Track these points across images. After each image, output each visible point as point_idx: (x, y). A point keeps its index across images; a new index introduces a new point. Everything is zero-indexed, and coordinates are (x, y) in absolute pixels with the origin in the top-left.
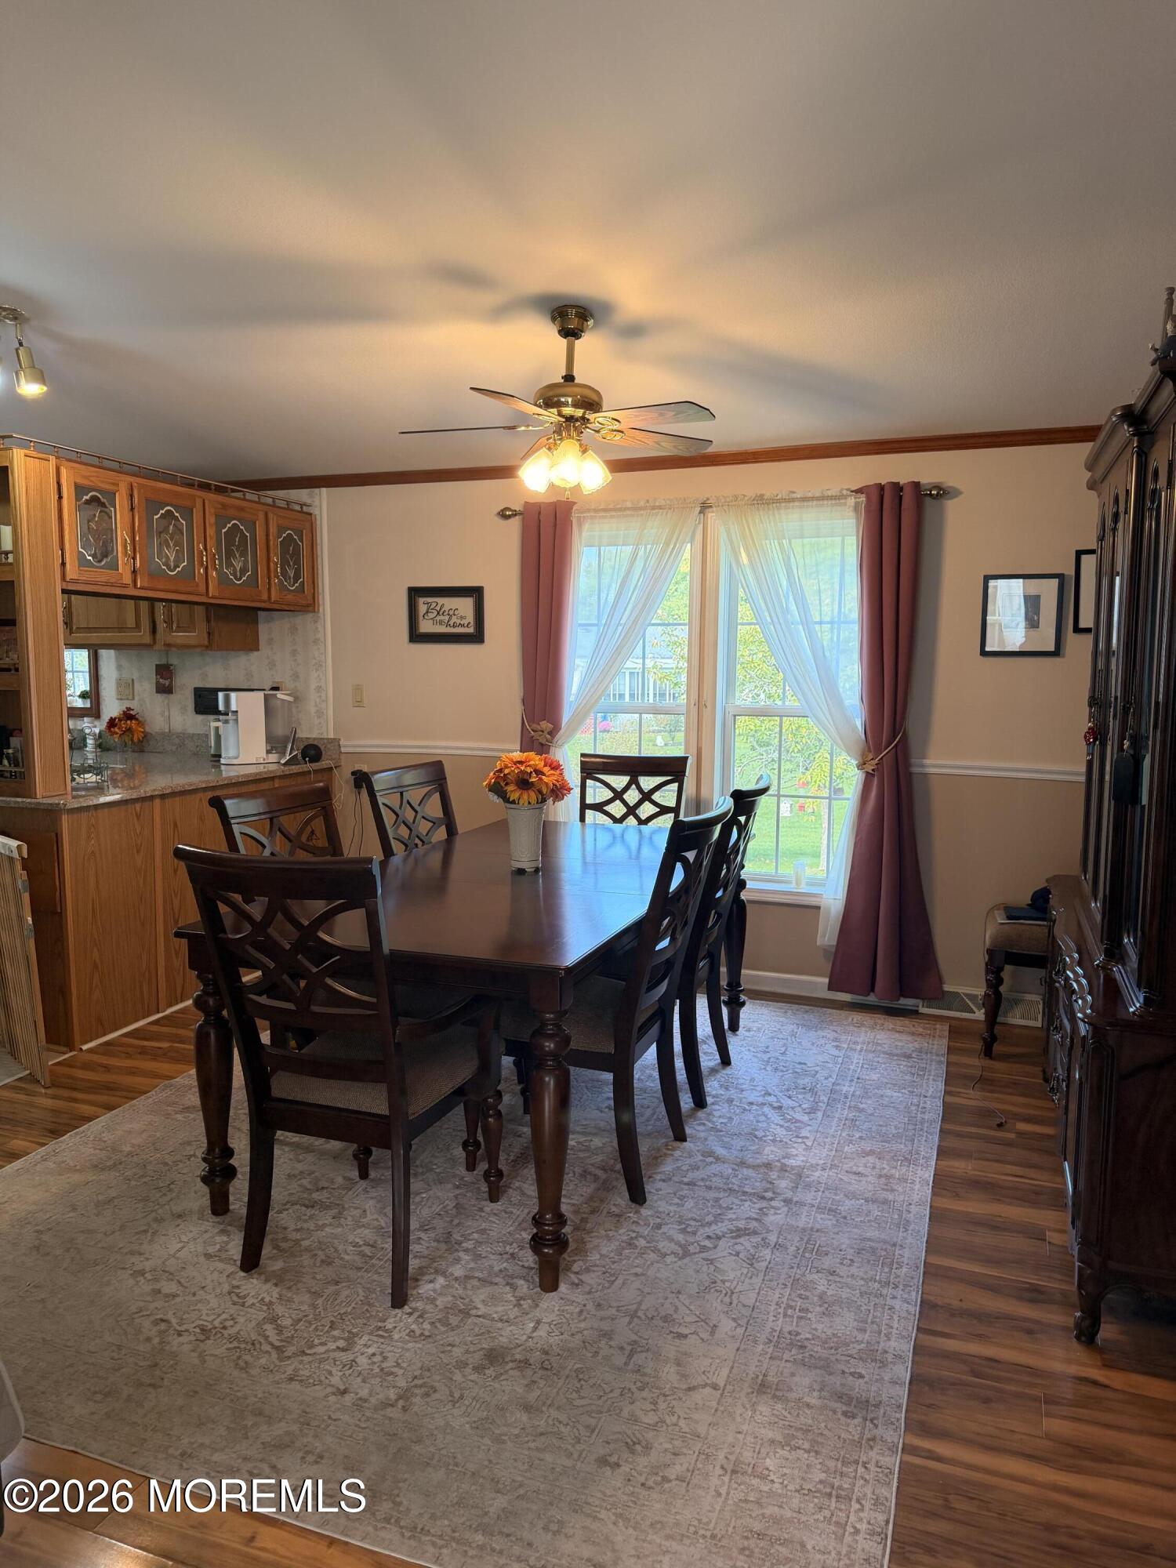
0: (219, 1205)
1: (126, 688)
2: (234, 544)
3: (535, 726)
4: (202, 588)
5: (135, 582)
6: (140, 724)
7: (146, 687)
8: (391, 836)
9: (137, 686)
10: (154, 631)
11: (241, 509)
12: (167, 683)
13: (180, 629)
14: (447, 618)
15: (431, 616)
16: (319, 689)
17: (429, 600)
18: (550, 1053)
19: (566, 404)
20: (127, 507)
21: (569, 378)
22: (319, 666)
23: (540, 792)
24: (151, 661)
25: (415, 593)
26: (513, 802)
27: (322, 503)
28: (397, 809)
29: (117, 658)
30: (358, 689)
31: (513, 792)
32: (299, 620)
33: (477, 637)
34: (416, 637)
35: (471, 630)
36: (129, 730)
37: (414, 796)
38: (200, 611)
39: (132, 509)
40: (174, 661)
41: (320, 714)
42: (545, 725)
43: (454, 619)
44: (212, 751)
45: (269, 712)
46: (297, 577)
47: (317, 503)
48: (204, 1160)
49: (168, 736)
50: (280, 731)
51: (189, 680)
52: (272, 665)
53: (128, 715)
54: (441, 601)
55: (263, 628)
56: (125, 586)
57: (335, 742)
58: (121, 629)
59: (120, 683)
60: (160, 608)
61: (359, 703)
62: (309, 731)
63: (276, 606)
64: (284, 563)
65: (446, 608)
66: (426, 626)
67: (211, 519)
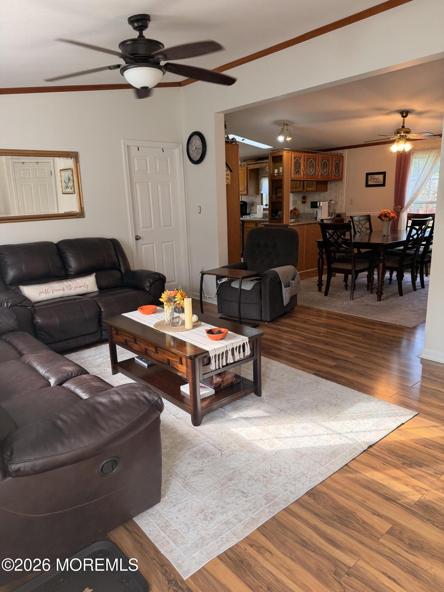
0: (320, 290)
1: (295, 202)
2: (325, 165)
3: (396, 207)
4: (317, 177)
5: (304, 177)
6: (298, 211)
7: (299, 202)
8: (356, 231)
9: (297, 202)
10: (303, 188)
11: (327, 157)
12: (305, 201)
13: (309, 187)
14: (376, 180)
15: (372, 180)
16: (341, 200)
17: (371, 176)
18: (382, 259)
19: (401, 133)
20: (303, 160)
21: (403, 127)
22: (342, 194)
23: (389, 218)
24: (301, 195)
25: (368, 174)
26: (383, 220)
27: (346, 153)
28: (358, 225)
29: (293, 195)
30: (351, 200)
31: (383, 218)
32: (338, 183)
33: (383, 185)
34: (367, 185)
35: (382, 183)
36: (295, 213)
37: (363, 223)
38: (315, 183)
39: (304, 161)
40: (307, 195)
41: (341, 206)
42: (400, 207)
43: (378, 180)
44: (315, 217)
45: (329, 207)
46: (338, 172)
47: (345, 153)
48: (318, 281)
49: (304, 214)
50: (331, 211)
51: (309, 200)
52: (330, 195)
53: (295, 209)
54: (374, 176)
55: (329, 186)
56: (302, 178)
57: (345, 213)
58: (296, 188)
59: (293, 201)
60: (306, 183)
61: (351, 203)
62: (338, 212)
63: (333, 180)
64: (335, 169)
65: (376, 178)
66: (370, 183)
67: (320, 161)
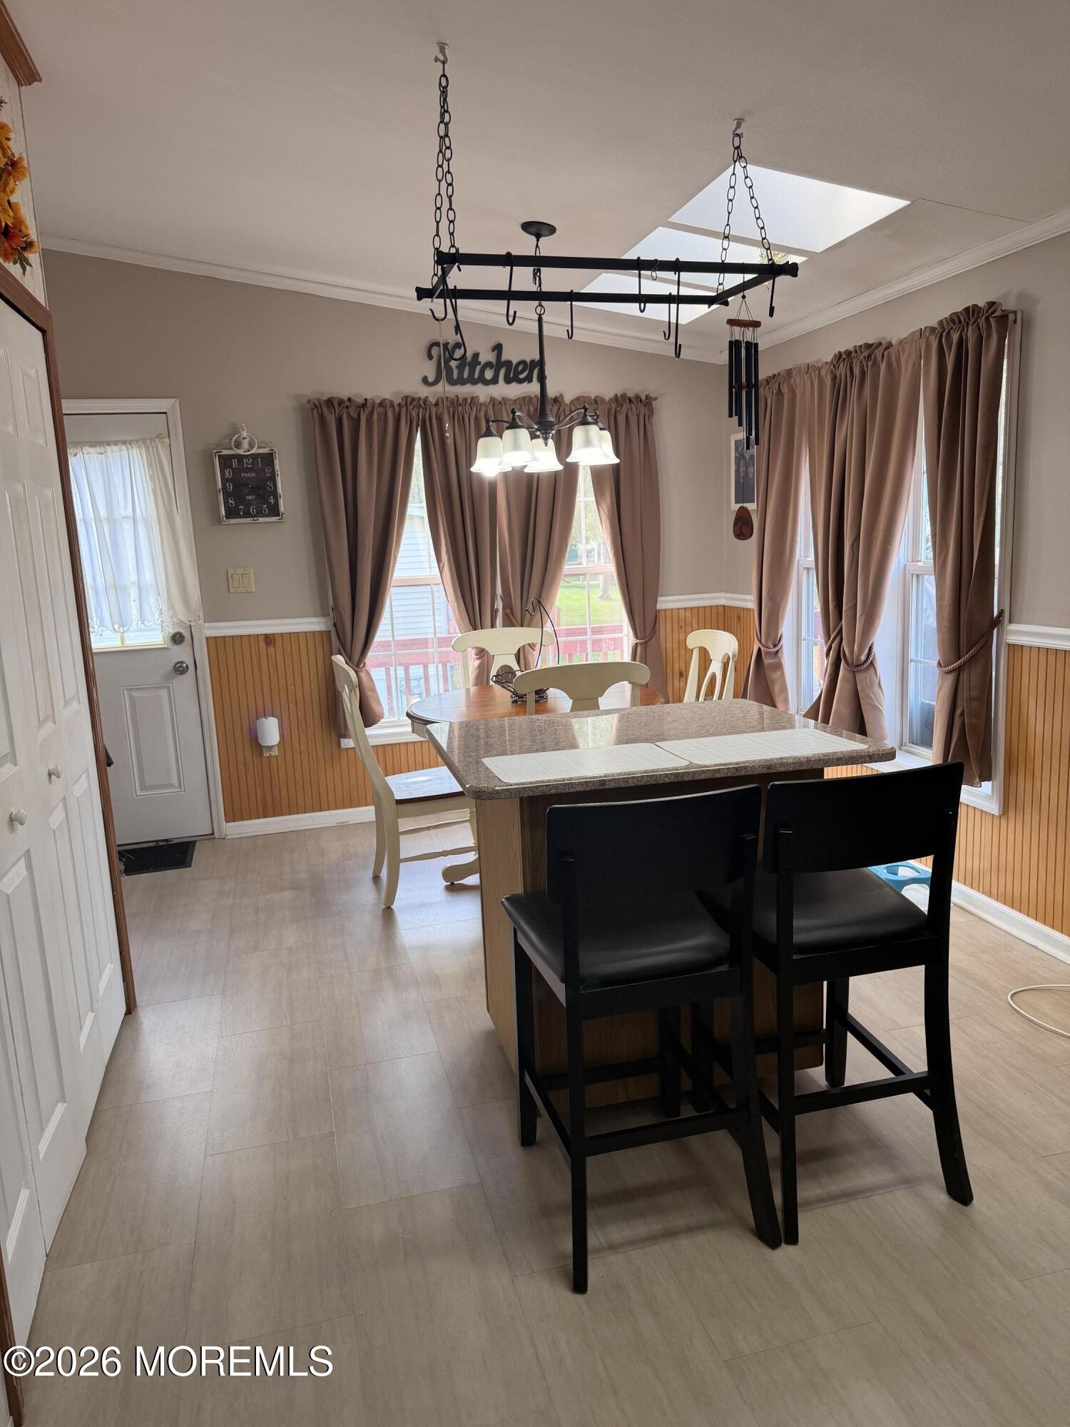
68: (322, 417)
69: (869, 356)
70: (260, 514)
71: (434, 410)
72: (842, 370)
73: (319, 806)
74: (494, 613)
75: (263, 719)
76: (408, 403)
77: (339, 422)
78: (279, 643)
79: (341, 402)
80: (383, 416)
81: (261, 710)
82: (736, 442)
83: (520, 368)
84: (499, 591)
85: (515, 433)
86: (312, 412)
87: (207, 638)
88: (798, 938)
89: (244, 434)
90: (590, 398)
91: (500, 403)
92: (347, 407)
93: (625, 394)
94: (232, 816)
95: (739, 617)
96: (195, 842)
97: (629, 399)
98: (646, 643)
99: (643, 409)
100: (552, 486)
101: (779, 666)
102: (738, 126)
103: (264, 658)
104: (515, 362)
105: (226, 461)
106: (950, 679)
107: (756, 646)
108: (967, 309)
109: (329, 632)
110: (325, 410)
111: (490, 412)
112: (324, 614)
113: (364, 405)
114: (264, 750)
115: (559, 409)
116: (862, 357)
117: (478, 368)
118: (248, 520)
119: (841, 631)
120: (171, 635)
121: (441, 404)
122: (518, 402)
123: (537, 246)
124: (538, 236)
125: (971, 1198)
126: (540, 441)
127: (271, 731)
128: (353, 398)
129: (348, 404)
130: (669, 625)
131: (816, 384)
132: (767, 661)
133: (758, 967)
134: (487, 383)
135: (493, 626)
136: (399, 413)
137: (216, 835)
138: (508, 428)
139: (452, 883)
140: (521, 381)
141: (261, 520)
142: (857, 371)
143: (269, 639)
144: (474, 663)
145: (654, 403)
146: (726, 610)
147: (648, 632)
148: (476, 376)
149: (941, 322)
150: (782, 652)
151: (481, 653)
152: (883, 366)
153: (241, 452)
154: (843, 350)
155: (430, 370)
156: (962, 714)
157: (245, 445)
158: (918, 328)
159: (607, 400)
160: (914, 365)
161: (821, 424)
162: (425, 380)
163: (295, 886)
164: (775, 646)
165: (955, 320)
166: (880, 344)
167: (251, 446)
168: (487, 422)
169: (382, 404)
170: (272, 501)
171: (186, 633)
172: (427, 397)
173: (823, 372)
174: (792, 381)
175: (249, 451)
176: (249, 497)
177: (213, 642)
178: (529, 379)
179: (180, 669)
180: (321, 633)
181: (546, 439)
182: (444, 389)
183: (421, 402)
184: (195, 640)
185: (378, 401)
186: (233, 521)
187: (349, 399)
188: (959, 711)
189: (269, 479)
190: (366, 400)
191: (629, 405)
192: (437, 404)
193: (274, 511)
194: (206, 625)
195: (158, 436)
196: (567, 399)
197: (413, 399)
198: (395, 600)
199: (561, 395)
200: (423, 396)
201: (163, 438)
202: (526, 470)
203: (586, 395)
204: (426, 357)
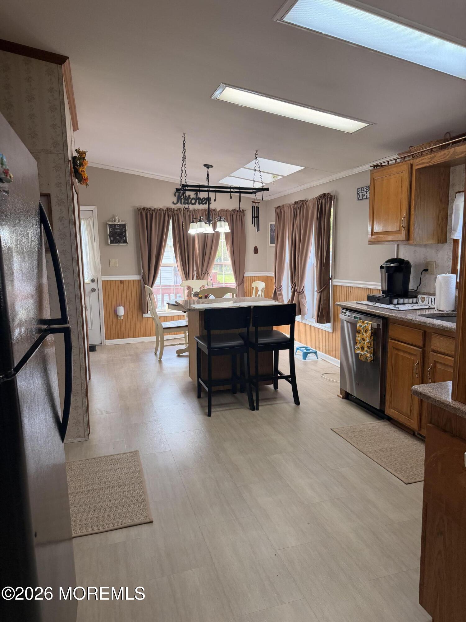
68: (141, 214)
69: (302, 204)
70: (120, 242)
71: (176, 212)
72: (296, 207)
73: (135, 336)
74: (193, 276)
75: (119, 307)
76: (168, 210)
77: (147, 215)
78: (125, 283)
79: (147, 209)
80: (160, 214)
81: (118, 304)
82: (270, 225)
83: (203, 200)
84: (195, 269)
85: (201, 223)
86: (138, 212)
87: (102, 281)
88: (259, 342)
89: (117, 218)
90: (225, 210)
91: (197, 210)
92: (149, 211)
93: (236, 209)
94: (107, 338)
95: (271, 279)
96: (96, 346)
97: (237, 210)
98: (239, 286)
99: (241, 214)
100: (212, 237)
101: (281, 294)
102: (257, 152)
103: (120, 288)
104: (201, 198)
105: (111, 226)
106: (319, 294)
107: (275, 288)
108: (323, 194)
109: (141, 280)
110: (142, 211)
111: (194, 213)
112: (139, 274)
113: (154, 210)
114: (119, 317)
115: (215, 213)
116: (300, 204)
117: (190, 200)
118: (117, 244)
119: (295, 282)
120: (91, 279)
121: (178, 210)
122: (202, 211)
123: (208, 171)
124: (208, 168)
125: (300, 404)
126: (207, 225)
127: (121, 311)
128: (151, 208)
129: (149, 209)
130: (249, 281)
131: (290, 210)
132: (278, 293)
133: (250, 349)
134: (193, 204)
135: (192, 279)
136: (165, 213)
137: (102, 344)
138: (199, 221)
139: (179, 355)
140: (203, 204)
141: (121, 244)
142: (299, 207)
143: (122, 282)
144: (186, 291)
145: (245, 212)
146: (268, 277)
147: (240, 283)
148: (189, 202)
149: (318, 197)
150: (282, 290)
151: (189, 288)
152: (305, 207)
153: (116, 223)
154: (296, 201)
155: (175, 199)
156: (322, 304)
157: (117, 221)
158: (313, 197)
159: (230, 210)
160: (312, 207)
161: (291, 222)
162: (173, 203)
163: (130, 355)
164: (280, 288)
165: (320, 196)
166: (305, 200)
167: (119, 221)
168: (193, 219)
169: (160, 210)
170: (125, 239)
171: (96, 279)
172: (174, 208)
173: (292, 207)
174: (284, 208)
175: (118, 223)
176: (118, 237)
177: (104, 282)
178: (206, 203)
179: (93, 290)
180: (138, 280)
181: (210, 224)
182: (179, 205)
183: (172, 210)
184: (98, 281)
185: (159, 209)
186: (112, 244)
187: (150, 208)
188: (321, 304)
189: (124, 232)
190: (155, 208)
191: (237, 212)
192: (177, 210)
193: (125, 242)
194: (102, 276)
195: (90, 217)
196: (218, 210)
197: (170, 209)
198: (162, 270)
199: (216, 209)
200: (173, 208)
201: (91, 218)
202: (204, 233)
203: (223, 209)
204: (173, 195)
